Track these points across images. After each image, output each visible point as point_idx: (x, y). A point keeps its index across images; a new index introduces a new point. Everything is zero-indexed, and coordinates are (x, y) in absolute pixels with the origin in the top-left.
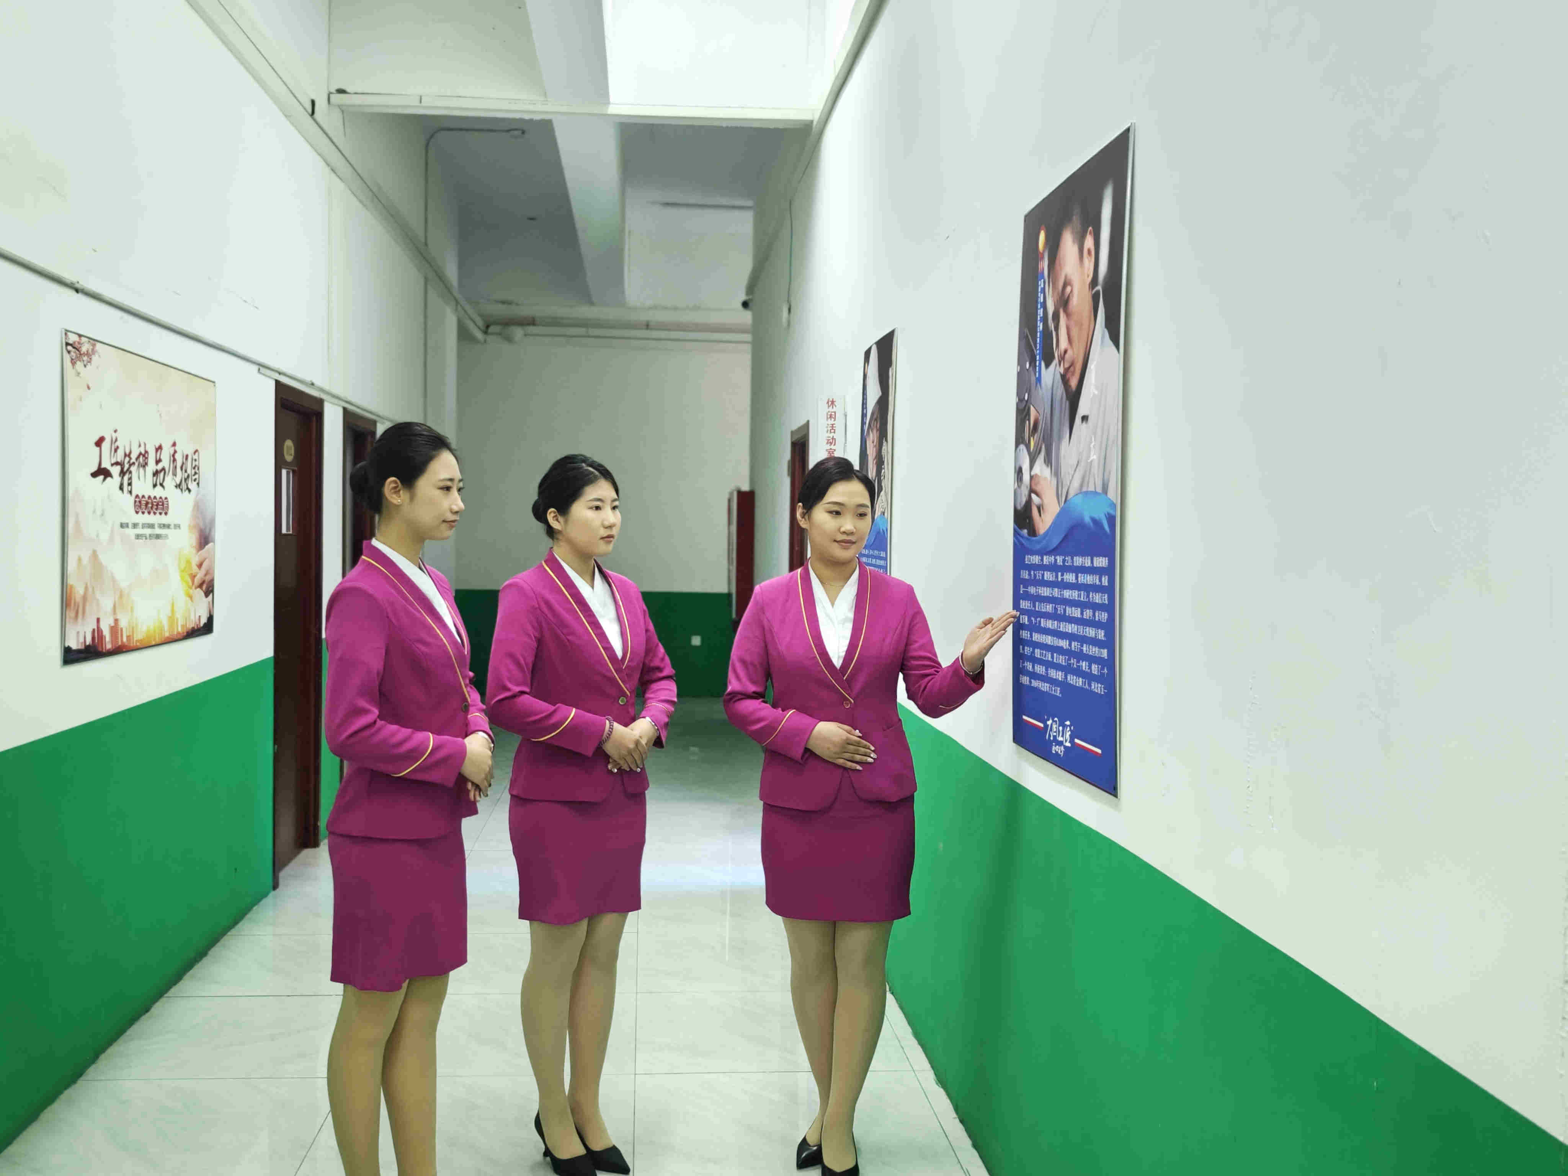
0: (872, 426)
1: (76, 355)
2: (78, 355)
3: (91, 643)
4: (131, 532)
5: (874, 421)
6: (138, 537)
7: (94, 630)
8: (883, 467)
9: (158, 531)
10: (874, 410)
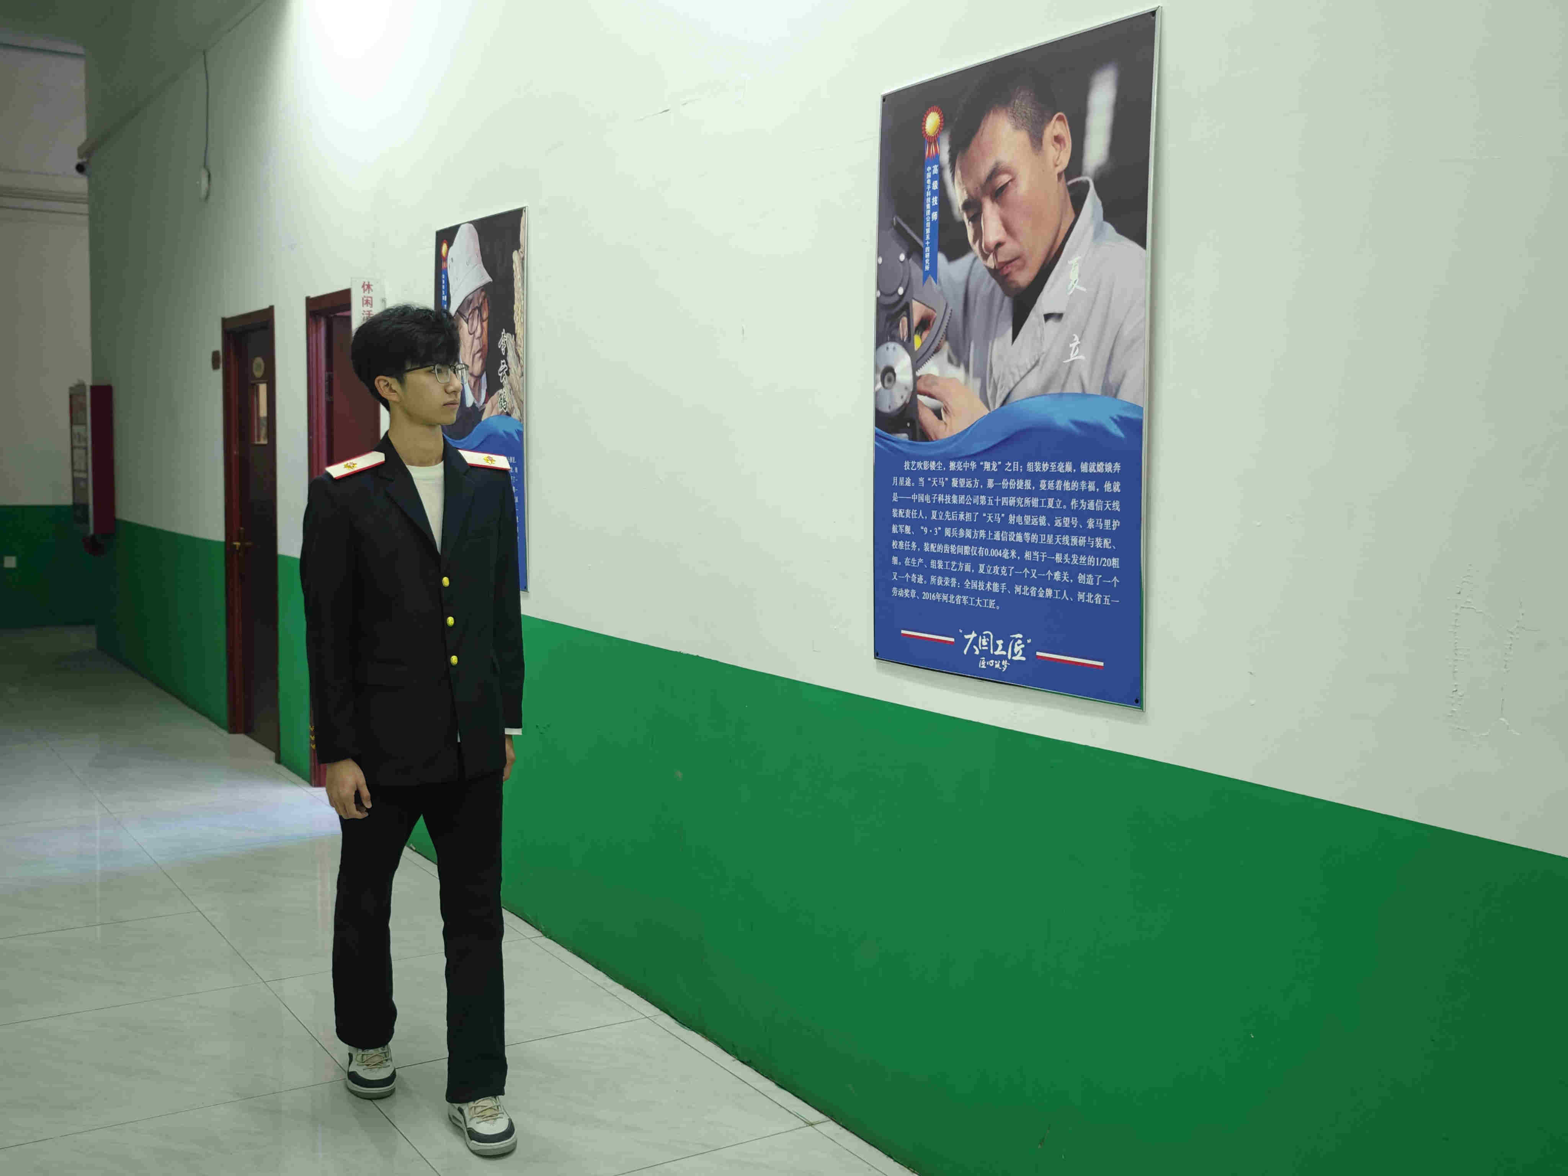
5: (473, 309)
8: (503, 361)
10: (470, 297)
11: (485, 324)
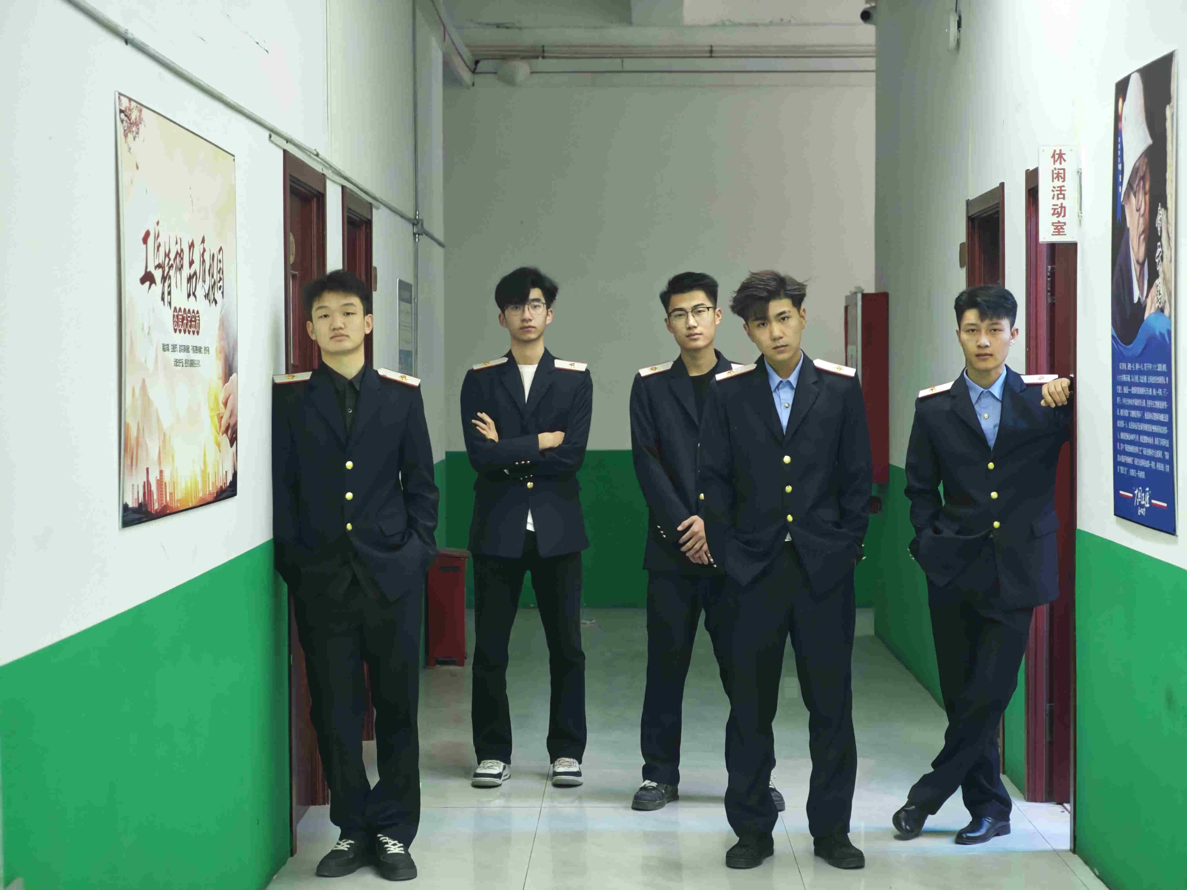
0: (1135, 186)
1: (128, 125)
2: (129, 125)
3: (143, 501)
4: (172, 356)
5: (1139, 181)
6: (177, 362)
7: (144, 483)
8: (1159, 244)
9: (193, 356)
10: (1137, 164)
11: (1147, 197)
